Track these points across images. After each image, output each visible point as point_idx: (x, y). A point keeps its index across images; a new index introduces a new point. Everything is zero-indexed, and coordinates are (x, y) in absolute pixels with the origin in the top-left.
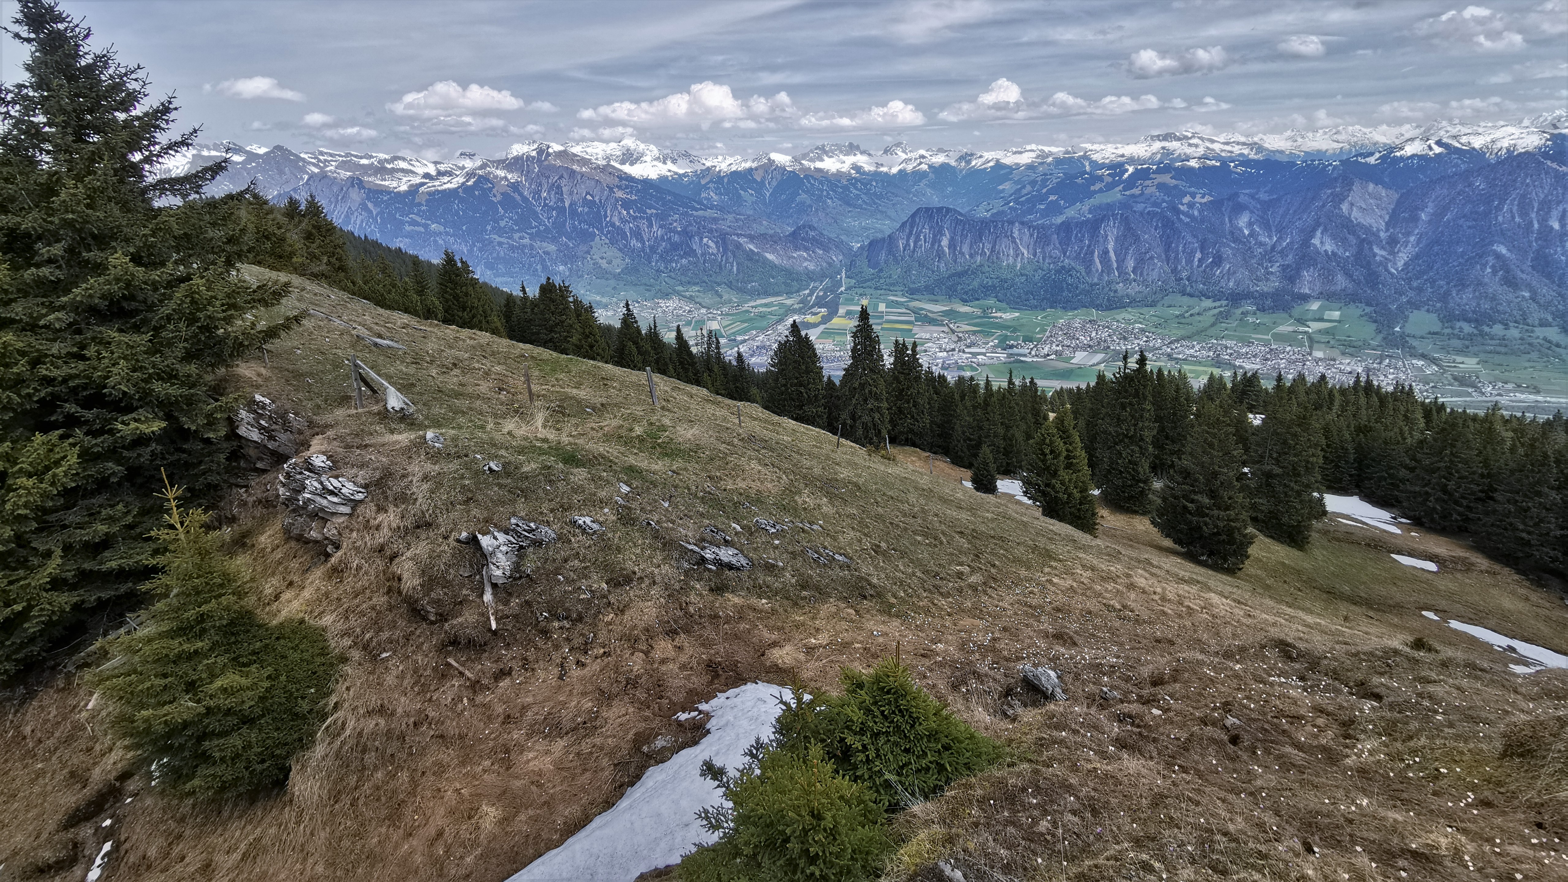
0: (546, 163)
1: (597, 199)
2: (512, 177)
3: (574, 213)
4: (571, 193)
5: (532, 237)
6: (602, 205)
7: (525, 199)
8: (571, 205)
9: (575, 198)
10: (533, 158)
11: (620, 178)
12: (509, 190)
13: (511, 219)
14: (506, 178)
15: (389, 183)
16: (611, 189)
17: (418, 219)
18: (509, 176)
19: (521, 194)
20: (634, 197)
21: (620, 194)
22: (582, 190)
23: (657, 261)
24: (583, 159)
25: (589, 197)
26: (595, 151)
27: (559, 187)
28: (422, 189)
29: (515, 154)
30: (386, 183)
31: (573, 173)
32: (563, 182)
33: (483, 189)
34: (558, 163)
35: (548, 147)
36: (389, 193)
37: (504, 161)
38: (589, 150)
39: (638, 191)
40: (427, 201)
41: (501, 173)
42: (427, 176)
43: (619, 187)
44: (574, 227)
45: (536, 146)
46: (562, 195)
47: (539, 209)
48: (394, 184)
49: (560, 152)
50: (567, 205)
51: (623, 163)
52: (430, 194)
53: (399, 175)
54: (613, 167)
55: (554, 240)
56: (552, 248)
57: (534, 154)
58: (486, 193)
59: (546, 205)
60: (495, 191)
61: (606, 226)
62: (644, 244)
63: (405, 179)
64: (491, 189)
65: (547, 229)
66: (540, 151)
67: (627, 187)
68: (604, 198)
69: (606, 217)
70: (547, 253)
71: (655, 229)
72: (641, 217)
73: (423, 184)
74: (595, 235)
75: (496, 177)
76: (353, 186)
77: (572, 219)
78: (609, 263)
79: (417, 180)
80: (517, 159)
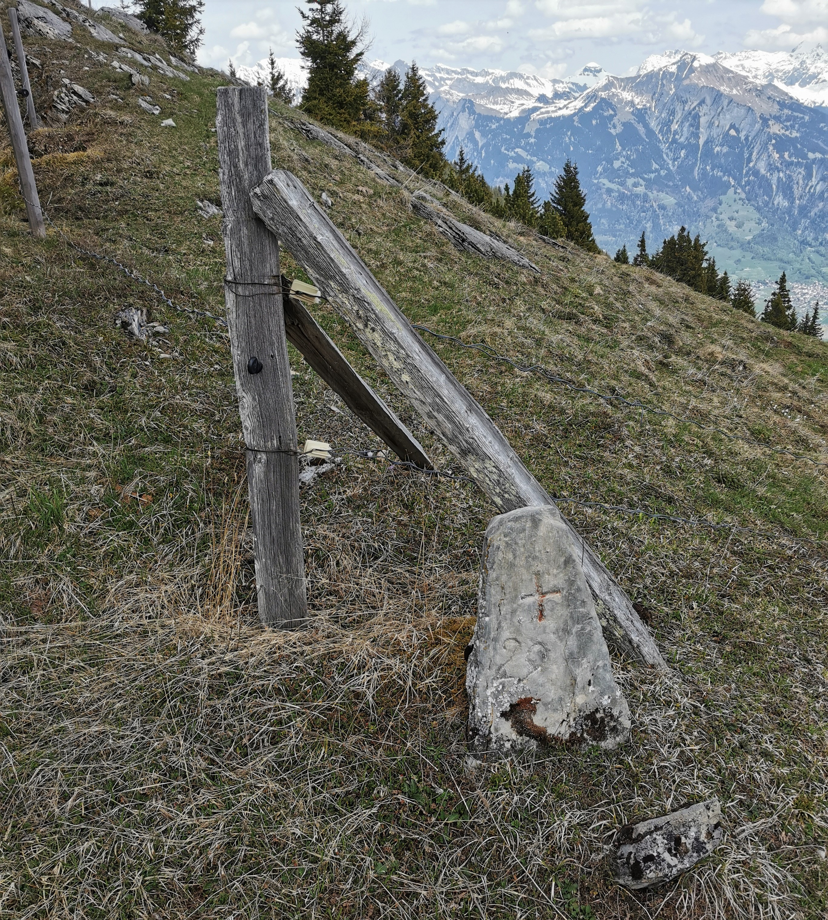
0: (686, 82)
1: (742, 136)
2: (640, 101)
3: (708, 153)
4: (711, 125)
5: (649, 184)
6: (748, 144)
7: (650, 132)
8: (706, 143)
9: (715, 132)
10: (672, 74)
11: (782, 105)
12: (632, 119)
13: (628, 158)
14: (632, 102)
15: (501, 108)
16: (765, 121)
17: (523, 154)
18: (637, 101)
19: (646, 126)
20: (795, 134)
21: (775, 129)
22: (726, 121)
23: (806, 228)
24: (736, 75)
25: (733, 132)
26: (755, 64)
27: (697, 117)
28: (534, 116)
29: (650, 69)
30: (497, 107)
31: (718, 96)
32: (704, 109)
33: (602, 117)
34: (703, 82)
35: (694, 59)
36: (498, 120)
37: (633, 79)
38: (747, 64)
39: (803, 125)
40: (538, 131)
41: (627, 96)
42: (542, 98)
43: (777, 119)
44: (704, 174)
45: (678, 57)
46: (698, 128)
47: (664, 147)
48: (506, 109)
49: (708, 66)
50: (701, 142)
51: (791, 82)
52: (542, 122)
53: (513, 97)
54: (776, 88)
55: (675, 190)
56: (669, 200)
57: (673, 69)
58: (606, 121)
59: (674, 141)
60: (615, 120)
61: (747, 172)
62: (792, 202)
63: (518, 102)
64: (611, 117)
65: (670, 176)
66: (682, 65)
67: (788, 119)
68: (753, 134)
69: (749, 160)
70: (662, 207)
71: (814, 181)
72: (798, 164)
73: (535, 109)
74: (728, 186)
75: (621, 101)
76: (464, 111)
77: (704, 162)
78: (739, 226)
79: (530, 104)
80: (651, 76)
